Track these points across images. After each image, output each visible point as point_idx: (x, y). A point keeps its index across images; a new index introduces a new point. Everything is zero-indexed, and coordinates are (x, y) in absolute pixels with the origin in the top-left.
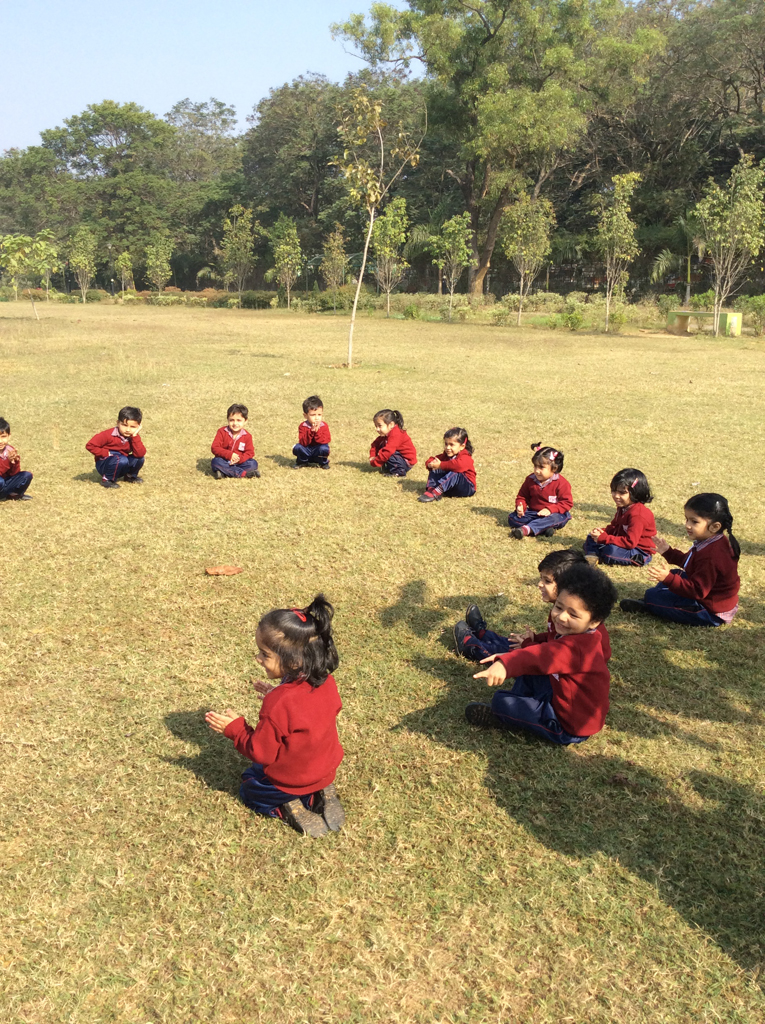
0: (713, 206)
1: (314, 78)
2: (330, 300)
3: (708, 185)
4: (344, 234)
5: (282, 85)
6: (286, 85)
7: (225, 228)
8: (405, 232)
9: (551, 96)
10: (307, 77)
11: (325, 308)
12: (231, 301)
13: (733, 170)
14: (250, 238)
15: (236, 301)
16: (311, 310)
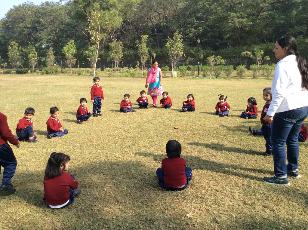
0: (170, 44)
1: (29, 3)
2: (48, 70)
3: (168, 39)
4: (53, 50)
5: (19, 5)
6: (20, 5)
7: (9, 49)
8: (75, 50)
9: (113, 13)
10: (27, 3)
11: (47, 73)
12: (13, 72)
13: (174, 35)
14: (18, 52)
15: (14, 72)
16: (43, 74)
